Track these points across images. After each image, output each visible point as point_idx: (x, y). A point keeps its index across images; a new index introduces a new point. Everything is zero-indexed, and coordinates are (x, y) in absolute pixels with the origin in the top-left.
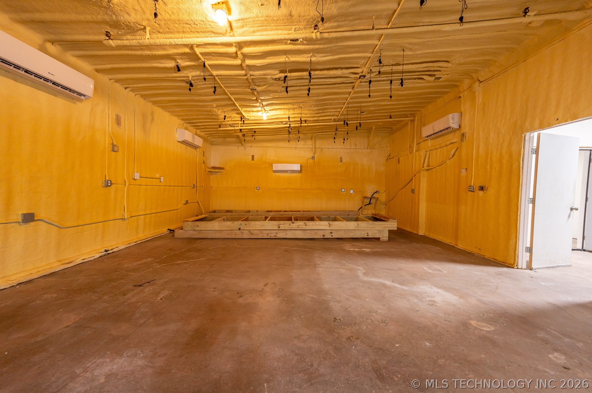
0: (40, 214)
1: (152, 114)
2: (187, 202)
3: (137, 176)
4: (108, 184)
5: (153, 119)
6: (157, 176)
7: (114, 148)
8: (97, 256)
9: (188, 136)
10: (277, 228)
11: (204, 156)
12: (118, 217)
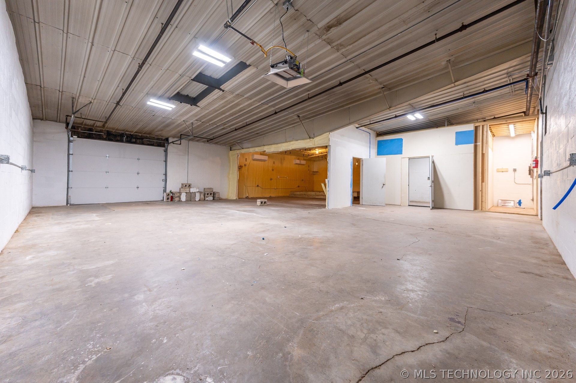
0: (259, 185)
1: (284, 158)
2: (299, 186)
3: (279, 177)
4: (271, 179)
5: (284, 159)
6: (286, 177)
7: (273, 170)
8: (268, 196)
9: (298, 161)
10: (315, 194)
11: (309, 167)
12: (273, 188)
